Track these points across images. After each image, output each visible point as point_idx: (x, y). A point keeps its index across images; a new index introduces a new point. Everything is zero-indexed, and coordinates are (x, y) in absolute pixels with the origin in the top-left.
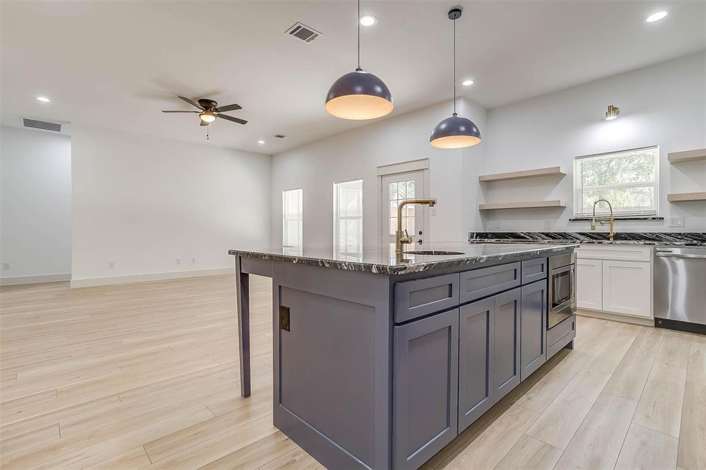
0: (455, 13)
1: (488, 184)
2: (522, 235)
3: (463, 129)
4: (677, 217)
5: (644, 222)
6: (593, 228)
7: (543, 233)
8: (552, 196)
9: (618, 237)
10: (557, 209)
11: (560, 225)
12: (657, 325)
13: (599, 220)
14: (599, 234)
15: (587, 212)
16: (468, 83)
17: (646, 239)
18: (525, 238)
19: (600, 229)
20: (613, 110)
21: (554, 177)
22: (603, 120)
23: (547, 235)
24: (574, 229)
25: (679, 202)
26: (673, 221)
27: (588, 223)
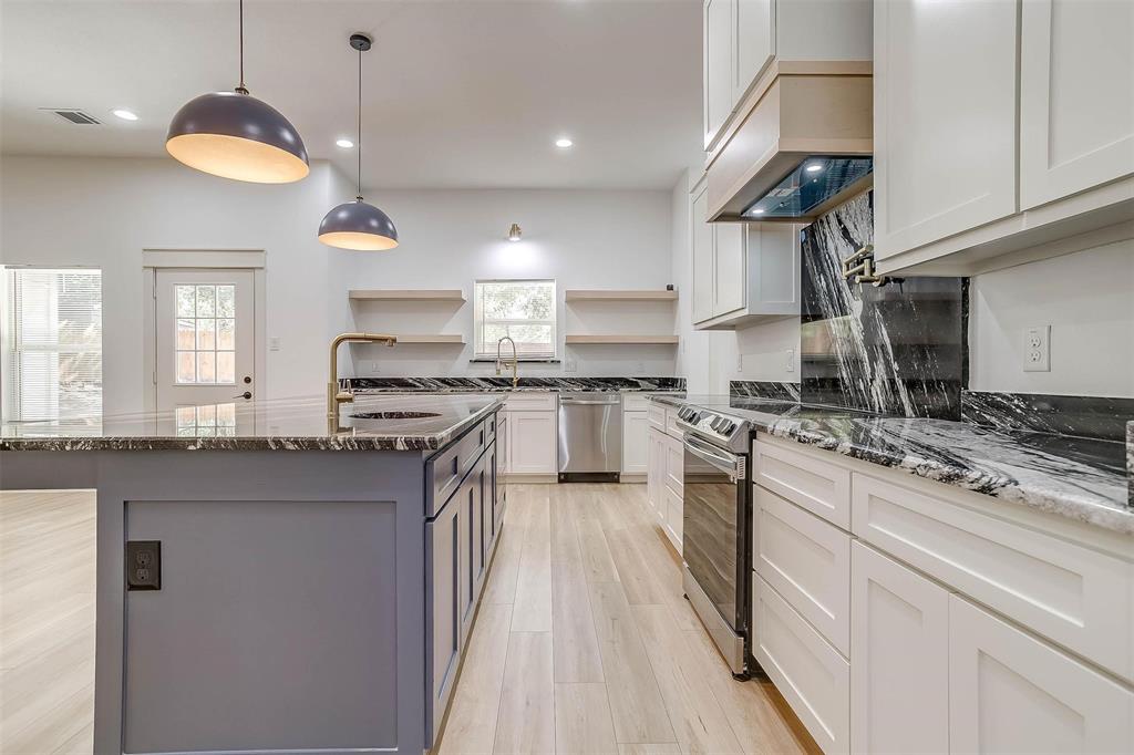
0: (361, 41)
1: (360, 304)
2: (411, 381)
3: (374, 223)
4: (570, 360)
5: (544, 365)
6: (498, 372)
7: (438, 379)
8: (449, 328)
9: (521, 383)
10: (454, 346)
11: (458, 368)
12: (560, 481)
13: (505, 363)
14: (502, 380)
15: (489, 352)
16: (345, 143)
17: (547, 385)
18: (415, 386)
19: (506, 373)
20: (515, 230)
21: (452, 302)
22: (506, 239)
23: (443, 381)
24: (475, 373)
25: (574, 345)
26: (567, 365)
27: (492, 365)
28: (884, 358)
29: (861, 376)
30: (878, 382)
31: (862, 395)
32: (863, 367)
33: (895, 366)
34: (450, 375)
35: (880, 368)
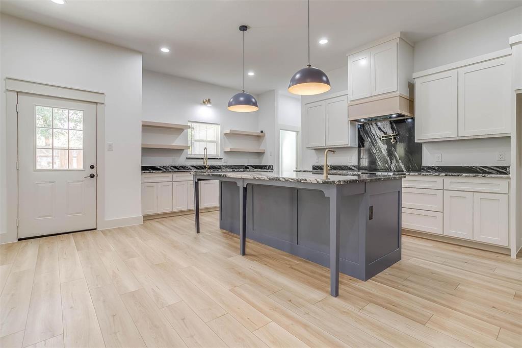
0: (244, 28)
2: (159, 167)
4: (225, 158)
6: (205, 163)
7: (172, 166)
8: (177, 143)
10: (179, 151)
11: (181, 161)
14: (200, 167)
18: (161, 170)
21: (178, 130)
23: (175, 167)
24: (189, 163)
26: (225, 160)
27: (202, 160)
30: (393, 164)
31: (387, 168)
32: (387, 161)
33: (400, 161)
34: (178, 164)
35: (394, 161)
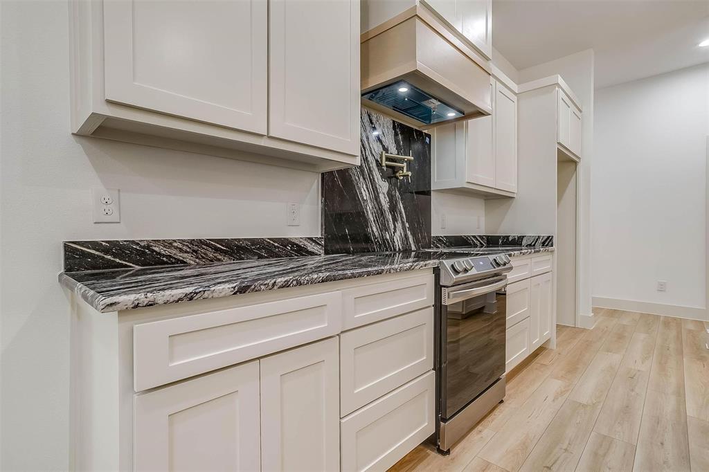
28: (401, 220)
29: (387, 229)
30: (398, 233)
31: (388, 242)
32: (388, 225)
33: (407, 225)
35: (399, 225)
